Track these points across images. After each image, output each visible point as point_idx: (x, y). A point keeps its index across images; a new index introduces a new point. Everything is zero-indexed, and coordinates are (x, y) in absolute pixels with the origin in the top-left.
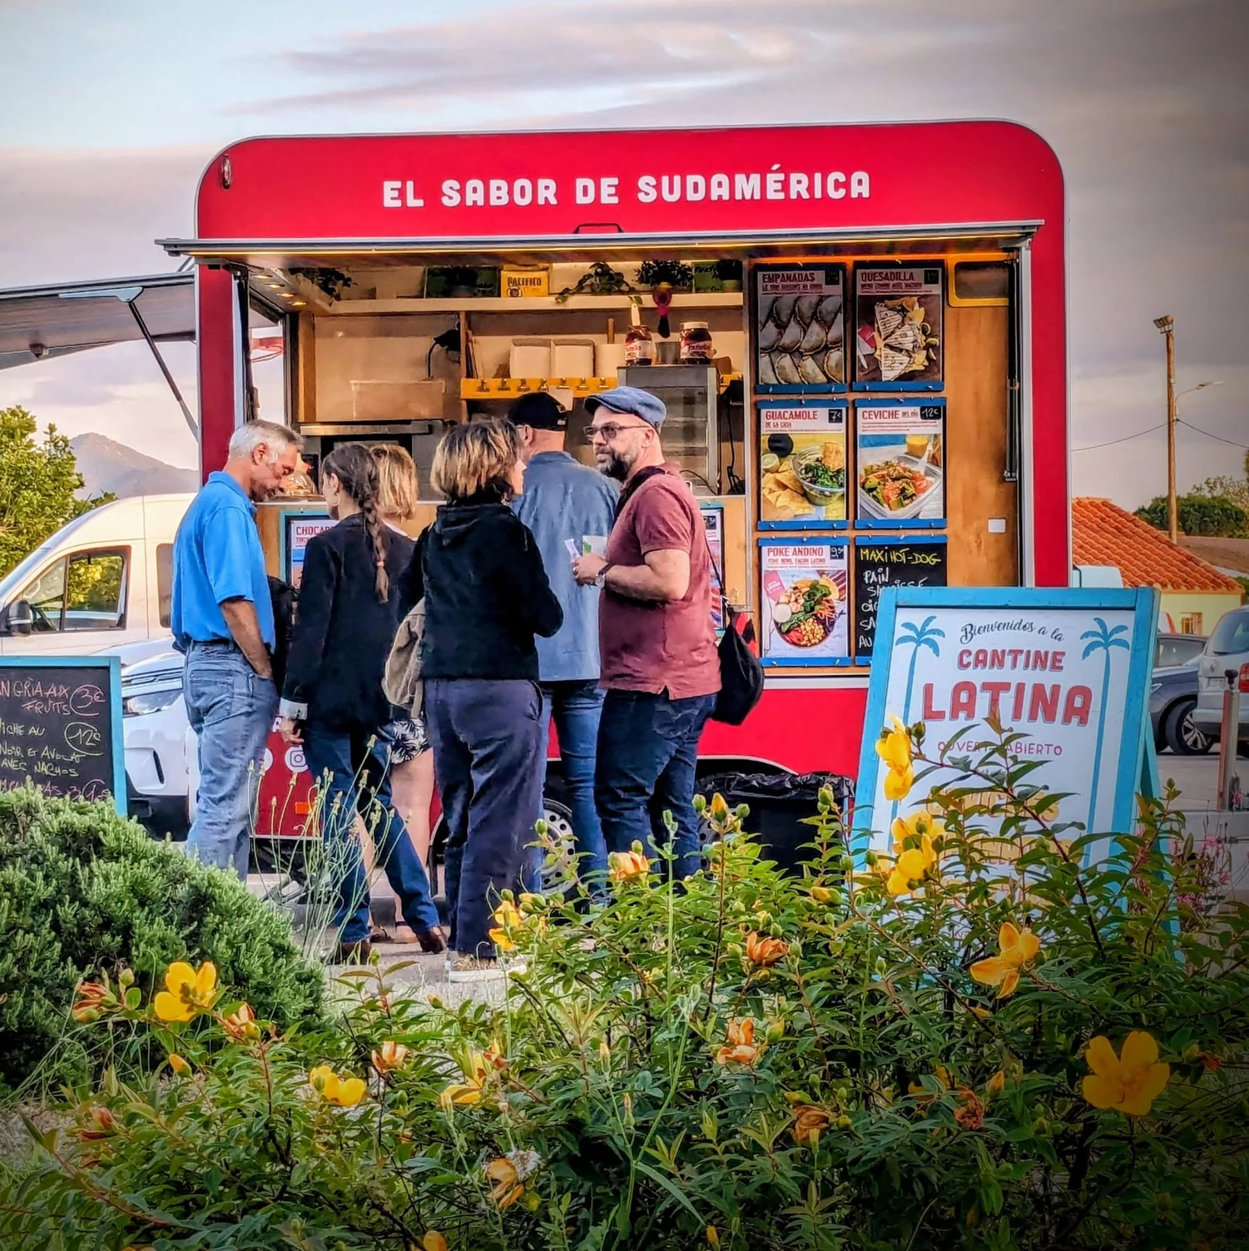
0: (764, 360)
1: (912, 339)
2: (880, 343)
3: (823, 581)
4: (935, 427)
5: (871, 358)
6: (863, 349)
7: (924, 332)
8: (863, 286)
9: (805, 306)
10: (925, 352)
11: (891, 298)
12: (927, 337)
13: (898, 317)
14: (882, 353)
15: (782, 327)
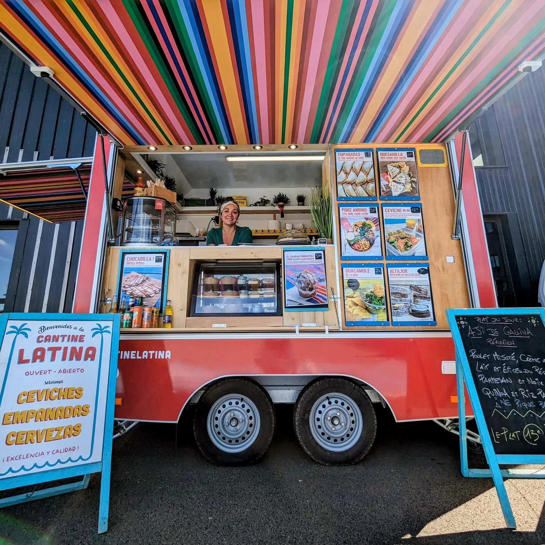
0: (340, 187)
1: (404, 179)
2: (391, 180)
3: (368, 222)
4: (418, 216)
5: (387, 187)
6: (383, 182)
7: (410, 176)
8: (381, 158)
9: (357, 166)
10: (411, 184)
11: (393, 162)
12: (411, 178)
13: (398, 170)
14: (392, 185)
15: (347, 174)
